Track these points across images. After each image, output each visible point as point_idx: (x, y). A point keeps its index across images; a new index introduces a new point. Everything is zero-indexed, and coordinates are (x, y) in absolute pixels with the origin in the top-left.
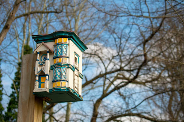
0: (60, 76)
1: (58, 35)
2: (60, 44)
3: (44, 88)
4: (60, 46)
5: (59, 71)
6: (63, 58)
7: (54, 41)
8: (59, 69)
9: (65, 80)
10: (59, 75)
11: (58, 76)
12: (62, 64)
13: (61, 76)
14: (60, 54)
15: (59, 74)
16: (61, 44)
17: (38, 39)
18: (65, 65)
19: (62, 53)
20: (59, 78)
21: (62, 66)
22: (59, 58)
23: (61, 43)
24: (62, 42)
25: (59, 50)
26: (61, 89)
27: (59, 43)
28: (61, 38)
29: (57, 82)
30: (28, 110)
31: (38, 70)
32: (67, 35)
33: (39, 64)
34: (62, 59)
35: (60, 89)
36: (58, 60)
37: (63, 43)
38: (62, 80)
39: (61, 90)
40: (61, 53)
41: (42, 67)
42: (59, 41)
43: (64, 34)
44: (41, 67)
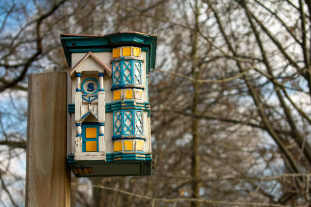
0: (131, 129)
1: (122, 40)
2: (127, 60)
3: (97, 151)
4: (127, 63)
5: (129, 118)
6: (134, 89)
7: (111, 52)
8: (128, 113)
9: (142, 137)
10: (128, 125)
11: (127, 127)
12: (135, 104)
13: (134, 129)
14: (128, 80)
15: (128, 123)
16: (131, 60)
17: (73, 44)
18: (140, 105)
19: (132, 79)
20: (128, 133)
21: (136, 108)
22: (127, 90)
23: (129, 58)
24: (132, 55)
25: (126, 73)
26: (135, 157)
27: (126, 58)
28: (128, 47)
29: (126, 141)
30: (51, 194)
31: (81, 112)
32: (141, 41)
33: (83, 98)
34: (134, 91)
35: (133, 155)
36: (126, 94)
37: (135, 58)
38: (137, 136)
39: (137, 159)
40: (129, 78)
41: (91, 107)
42: (124, 52)
43: (136, 40)
44: (87, 106)
